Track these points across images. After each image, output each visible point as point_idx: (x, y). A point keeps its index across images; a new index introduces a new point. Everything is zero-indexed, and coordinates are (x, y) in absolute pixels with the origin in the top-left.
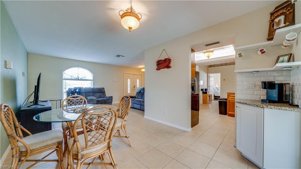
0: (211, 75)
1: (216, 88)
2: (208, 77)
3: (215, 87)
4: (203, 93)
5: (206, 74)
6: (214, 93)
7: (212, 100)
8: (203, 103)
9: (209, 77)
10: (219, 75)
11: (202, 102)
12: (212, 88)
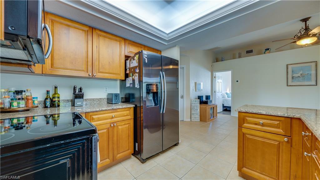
0: (218, 74)
1: (227, 94)
2: (213, 78)
3: (224, 92)
4: (202, 102)
5: (210, 73)
6: (223, 101)
7: (217, 113)
8: (200, 121)
9: (215, 77)
10: (229, 74)
11: (199, 119)
12: (221, 94)
